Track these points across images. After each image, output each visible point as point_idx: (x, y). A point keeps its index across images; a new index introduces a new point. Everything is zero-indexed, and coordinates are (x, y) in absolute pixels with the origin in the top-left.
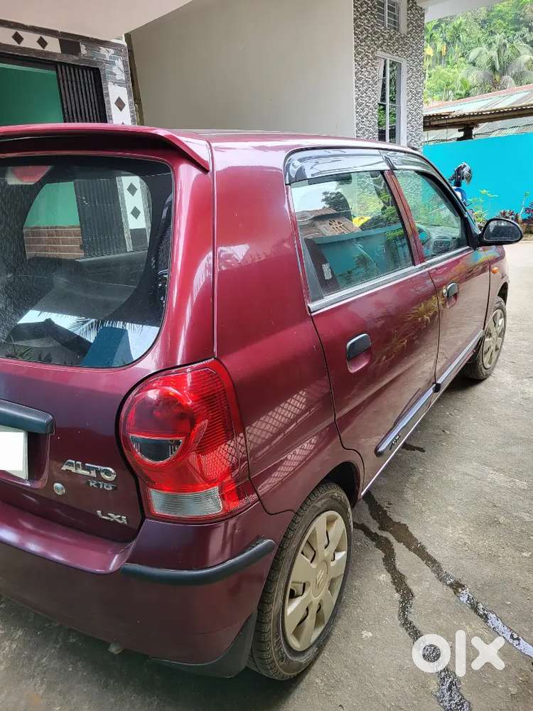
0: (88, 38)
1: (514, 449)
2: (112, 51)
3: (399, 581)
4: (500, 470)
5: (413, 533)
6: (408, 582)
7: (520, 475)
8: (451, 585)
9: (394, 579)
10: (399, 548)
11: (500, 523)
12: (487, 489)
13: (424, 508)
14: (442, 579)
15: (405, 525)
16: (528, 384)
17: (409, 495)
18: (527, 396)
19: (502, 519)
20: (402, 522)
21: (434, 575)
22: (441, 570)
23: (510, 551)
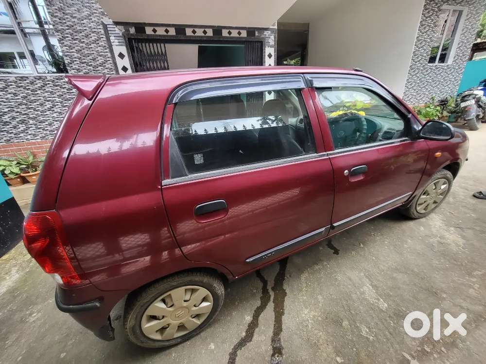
0: (259, 28)
1: (399, 276)
2: (270, 32)
3: (253, 326)
4: (375, 287)
5: (286, 301)
6: (257, 330)
7: (387, 297)
8: (274, 349)
9: (251, 323)
10: (271, 306)
11: (341, 325)
12: (354, 296)
13: (305, 289)
14: (273, 341)
15: (286, 293)
16: (452, 232)
17: (304, 276)
18: (442, 241)
19: (345, 323)
20: (286, 291)
21: (272, 334)
22: (279, 335)
23: (330, 349)
